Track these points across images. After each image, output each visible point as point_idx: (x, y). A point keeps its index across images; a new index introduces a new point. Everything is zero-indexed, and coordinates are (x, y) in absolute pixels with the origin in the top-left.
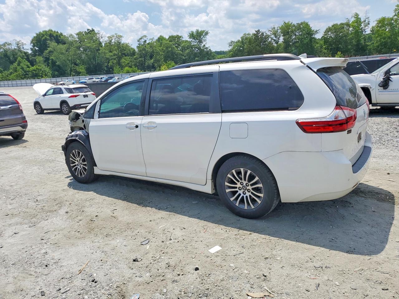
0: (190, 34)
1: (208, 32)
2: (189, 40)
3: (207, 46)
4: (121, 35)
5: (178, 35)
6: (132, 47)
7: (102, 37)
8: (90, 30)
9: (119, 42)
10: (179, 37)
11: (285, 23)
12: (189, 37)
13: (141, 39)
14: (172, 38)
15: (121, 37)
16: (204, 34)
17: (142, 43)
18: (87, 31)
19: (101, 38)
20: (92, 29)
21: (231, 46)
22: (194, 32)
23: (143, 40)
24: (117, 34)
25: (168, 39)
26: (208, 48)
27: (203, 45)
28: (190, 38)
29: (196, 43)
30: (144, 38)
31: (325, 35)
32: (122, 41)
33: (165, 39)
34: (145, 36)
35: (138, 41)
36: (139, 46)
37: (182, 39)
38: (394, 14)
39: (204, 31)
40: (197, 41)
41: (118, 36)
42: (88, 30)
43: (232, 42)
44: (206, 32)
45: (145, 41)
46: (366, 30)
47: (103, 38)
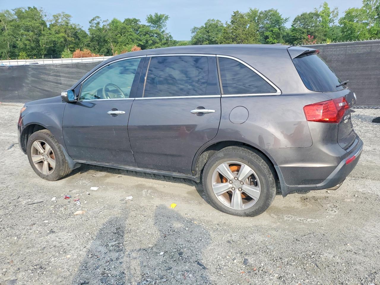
0: (148, 17)
1: (168, 16)
2: (147, 24)
3: (167, 32)
4: (70, 14)
5: (135, 19)
6: (83, 29)
7: (46, 16)
8: (31, 8)
9: (67, 23)
10: (136, 21)
11: (251, 9)
12: (147, 21)
13: (93, 20)
14: (129, 21)
15: (69, 16)
16: (163, 18)
17: (94, 25)
18: (27, 10)
19: (44, 16)
20: (34, 7)
21: (194, 32)
22: (153, 16)
23: (95, 22)
24: (64, 12)
25: (124, 22)
26: (168, 34)
27: (162, 30)
28: (149, 22)
29: (155, 28)
30: (97, 19)
31: (294, 24)
32: (71, 22)
33: (120, 22)
34: (98, 17)
35: (90, 22)
36: (91, 28)
37: (139, 23)
38: (363, 5)
39: (163, 15)
40: (156, 26)
41: (66, 15)
42: (29, 8)
43: (195, 28)
44: (166, 17)
45: (98, 23)
46: (334, 21)
47: (48, 17)
